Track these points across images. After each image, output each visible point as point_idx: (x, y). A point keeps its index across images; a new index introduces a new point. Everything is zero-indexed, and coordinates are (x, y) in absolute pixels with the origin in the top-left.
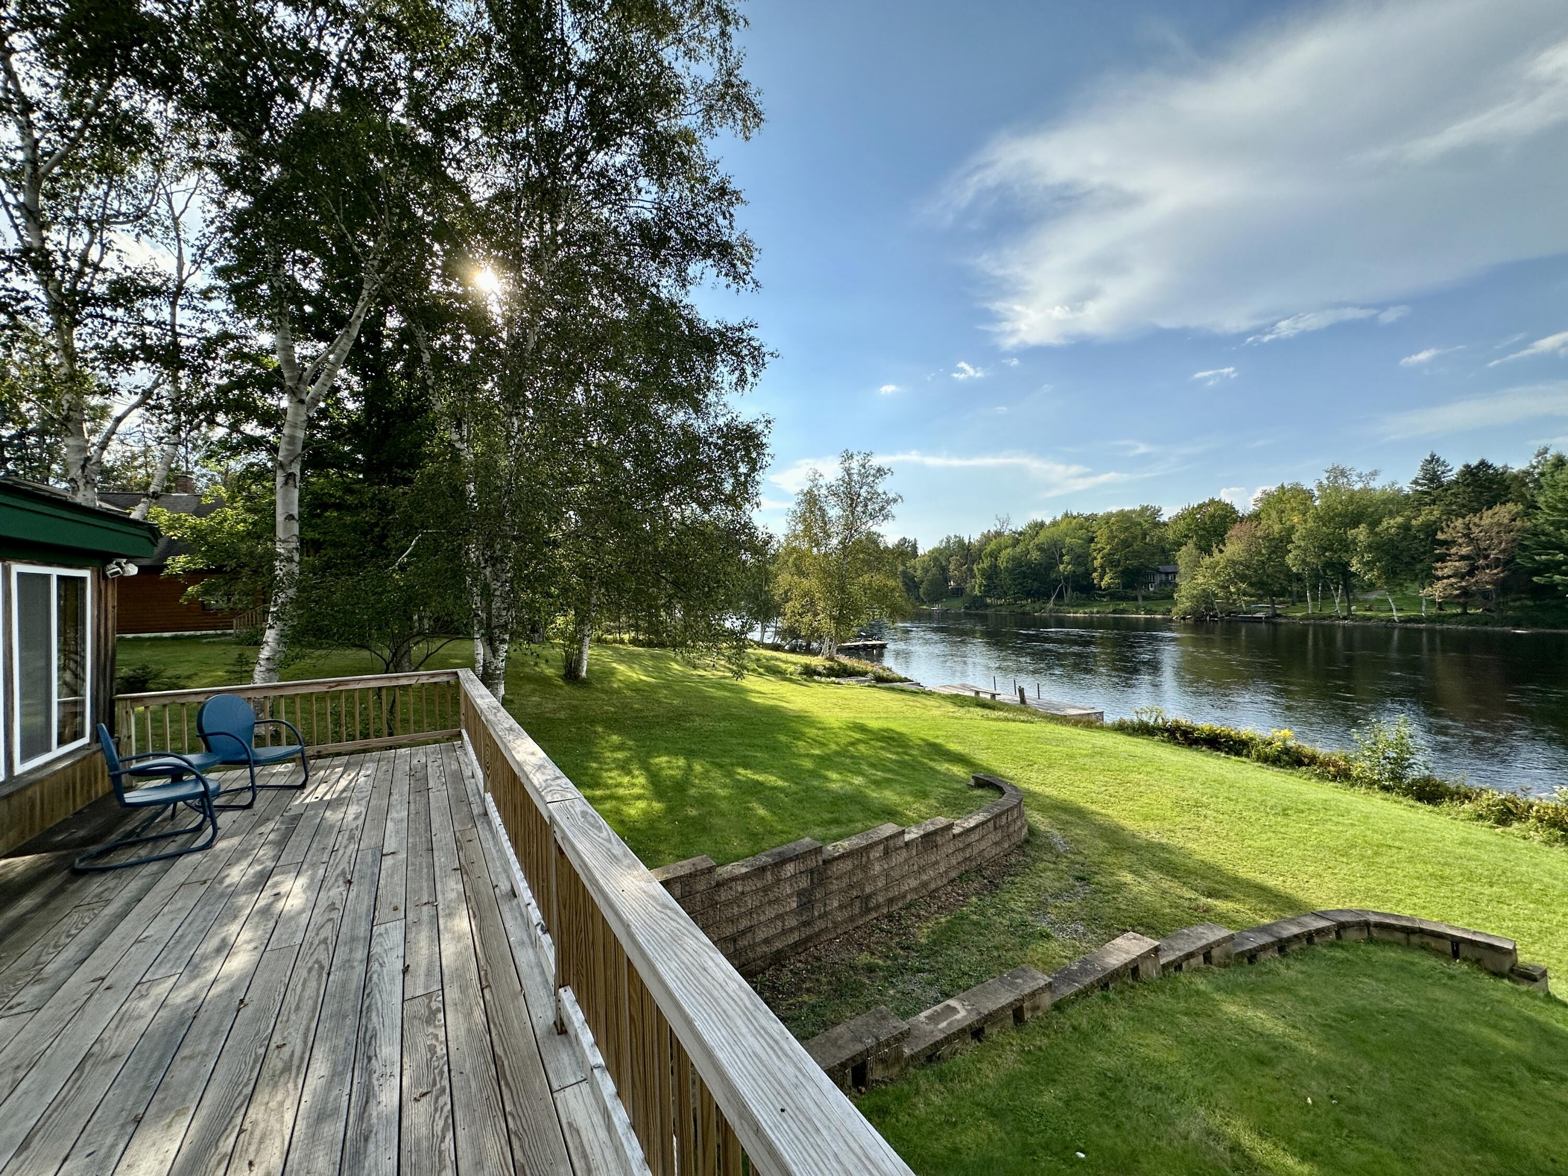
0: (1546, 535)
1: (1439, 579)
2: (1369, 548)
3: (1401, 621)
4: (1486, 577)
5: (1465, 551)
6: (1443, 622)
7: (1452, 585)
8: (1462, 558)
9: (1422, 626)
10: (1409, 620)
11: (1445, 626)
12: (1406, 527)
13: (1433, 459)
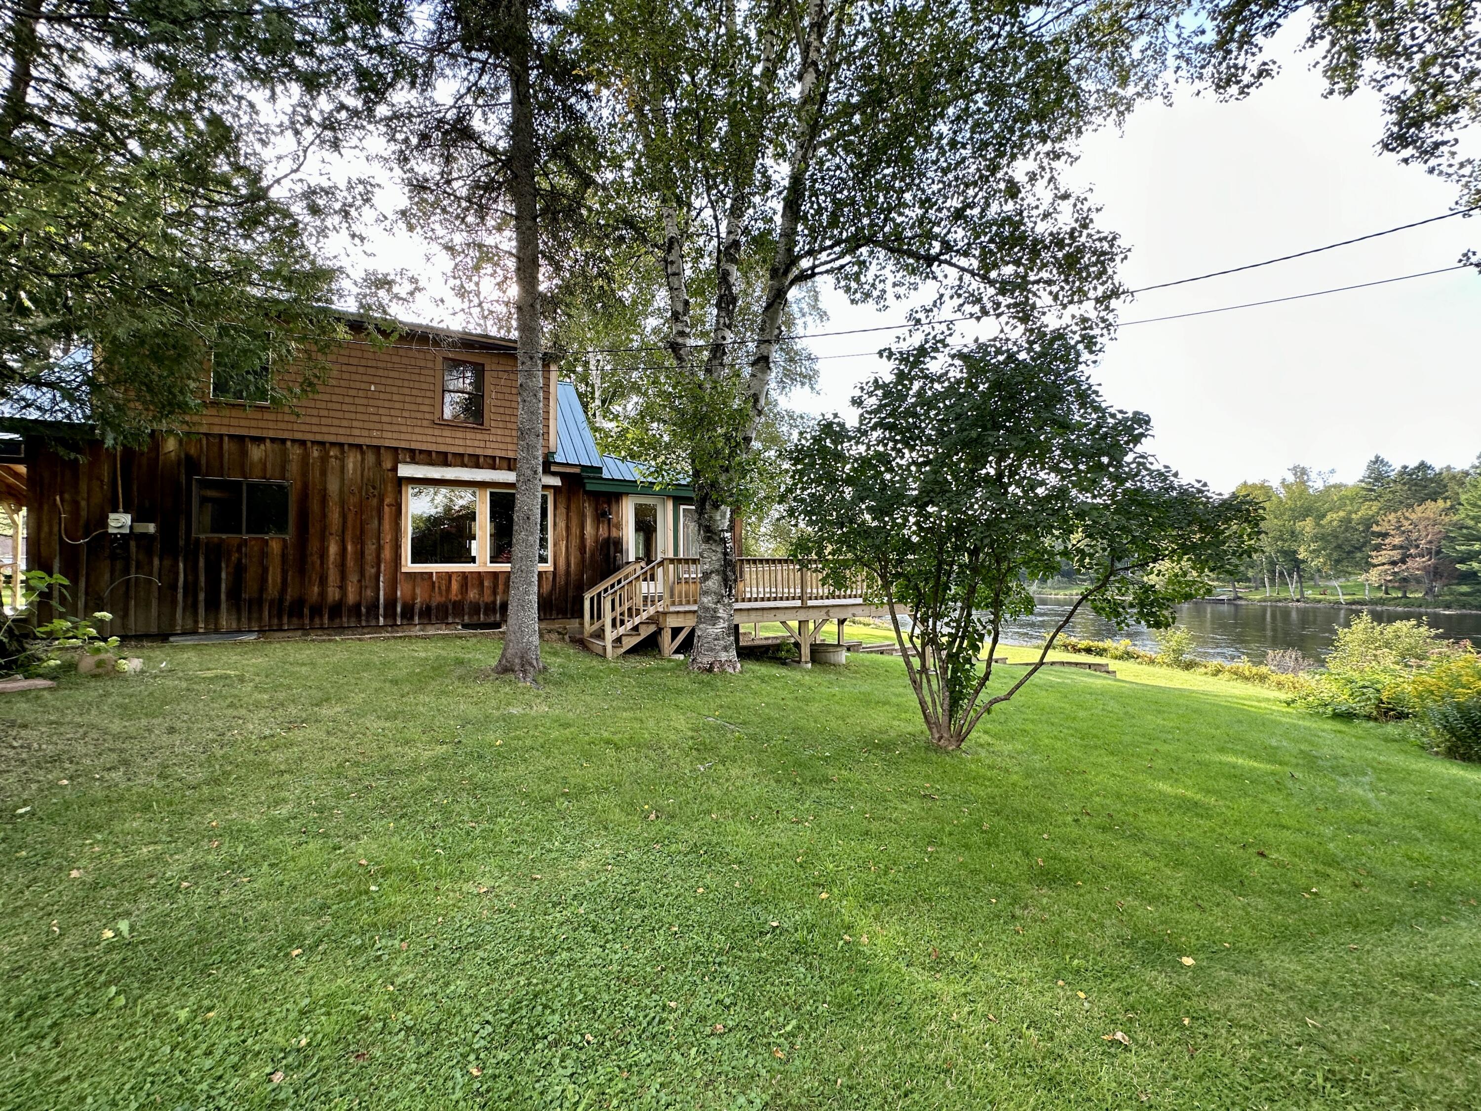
0: (1467, 528)
1: (1375, 566)
2: (1315, 538)
3: (1347, 603)
4: (1416, 565)
5: (1397, 541)
7: (1386, 571)
8: (1395, 548)
10: (1354, 603)
11: (1388, 608)
12: (1346, 521)
13: (1377, 460)
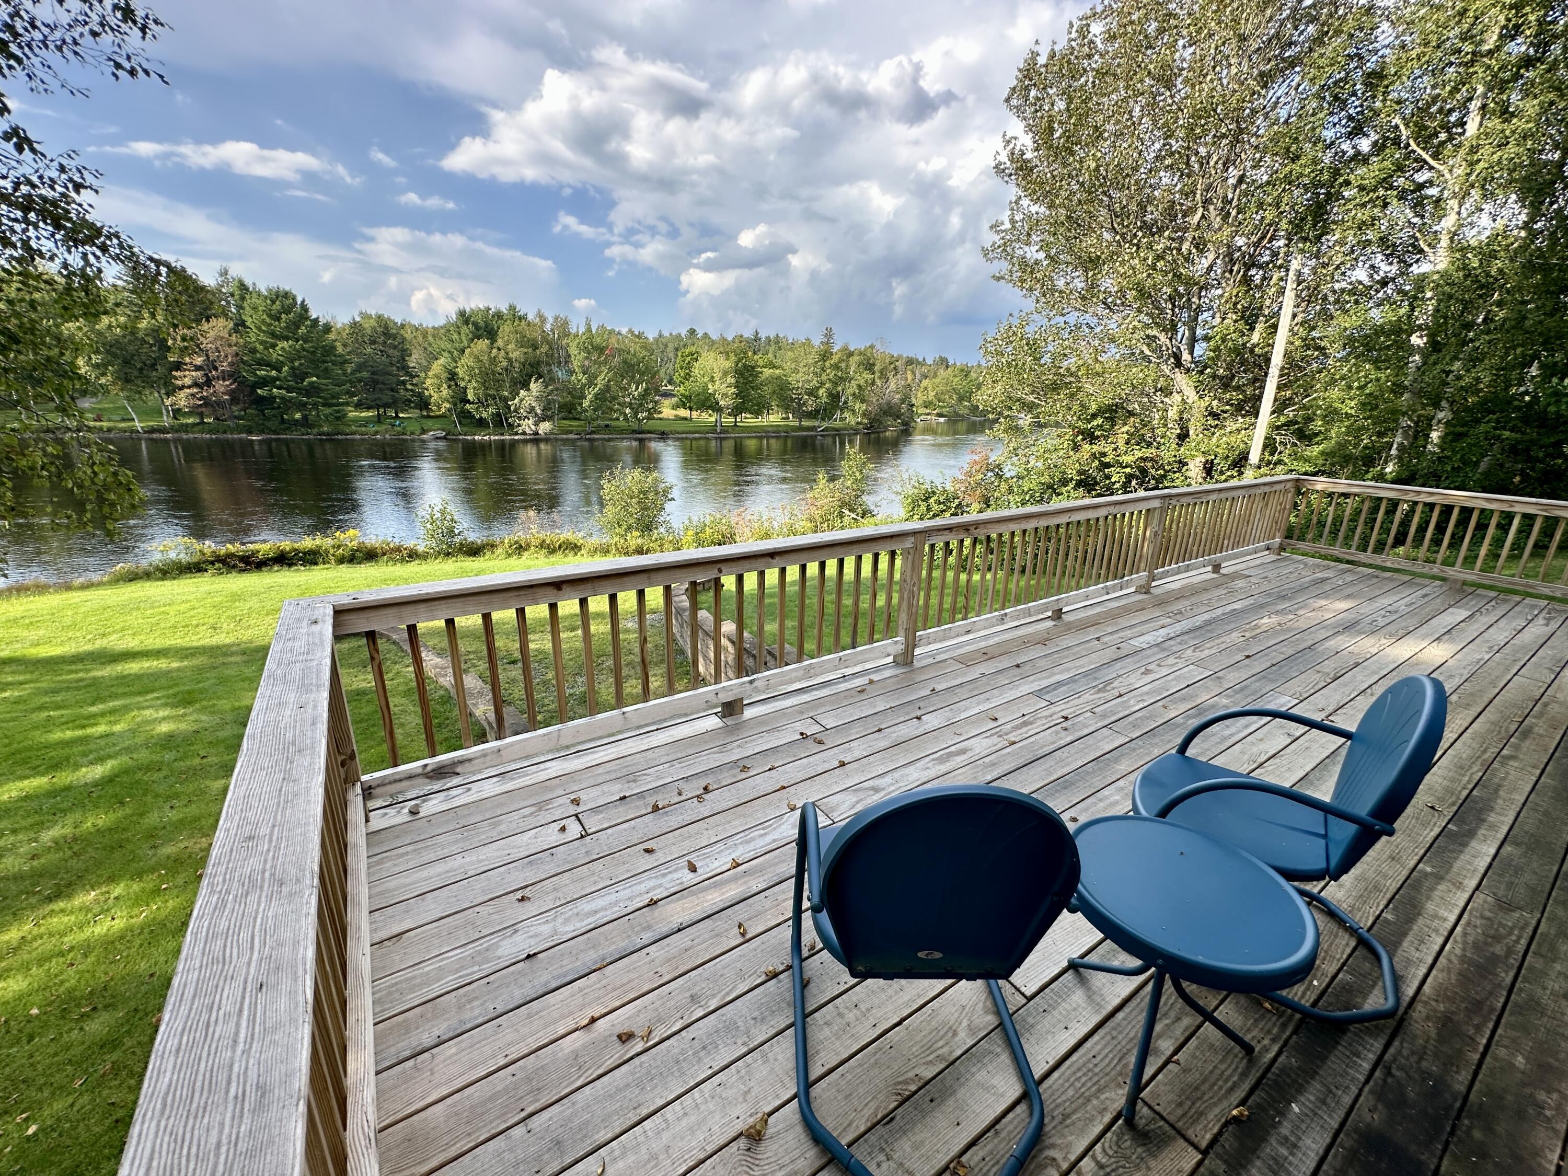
0: (259, 352)
1: (182, 388)
2: (96, 349)
3: (145, 432)
4: (221, 387)
5: (198, 361)
6: (187, 432)
7: (193, 395)
8: (198, 368)
9: (169, 436)
10: (152, 430)
11: (191, 436)
12: (131, 329)
